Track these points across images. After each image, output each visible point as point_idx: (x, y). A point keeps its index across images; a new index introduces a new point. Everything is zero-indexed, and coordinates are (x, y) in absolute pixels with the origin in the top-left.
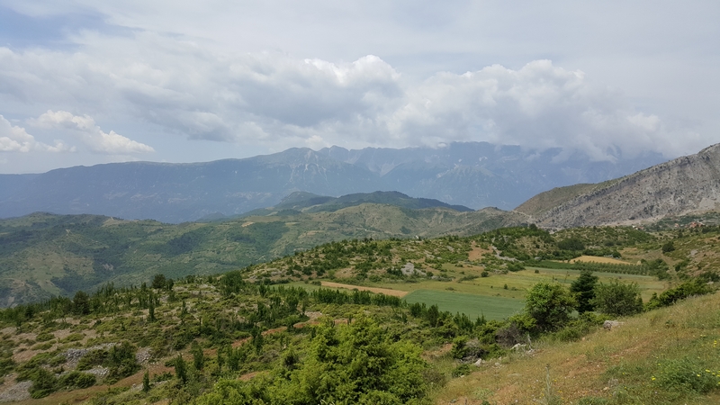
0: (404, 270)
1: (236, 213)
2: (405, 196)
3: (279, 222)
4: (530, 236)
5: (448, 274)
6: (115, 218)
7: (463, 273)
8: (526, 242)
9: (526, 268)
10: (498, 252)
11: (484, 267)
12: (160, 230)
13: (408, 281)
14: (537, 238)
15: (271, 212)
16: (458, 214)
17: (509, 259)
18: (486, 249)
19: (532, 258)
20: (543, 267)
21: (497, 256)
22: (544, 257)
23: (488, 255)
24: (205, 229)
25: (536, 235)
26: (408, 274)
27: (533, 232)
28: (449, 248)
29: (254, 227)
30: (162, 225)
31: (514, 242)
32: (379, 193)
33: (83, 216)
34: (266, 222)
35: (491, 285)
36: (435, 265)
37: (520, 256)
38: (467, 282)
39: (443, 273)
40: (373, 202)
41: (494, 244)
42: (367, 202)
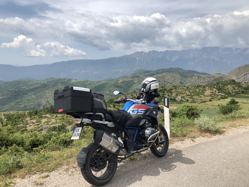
0: (177, 99)
1: (116, 77)
2: (182, 69)
3: (132, 81)
4: (232, 85)
5: (195, 100)
6: (75, 80)
7: (201, 100)
8: (230, 87)
9: (228, 98)
10: (217, 91)
11: (211, 97)
12: (90, 84)
13: (178, 103)
14: (234, 85)
15: (129, 77)
16: (203, 76)
17: (222, 94)
18: (212, 90)
19: (232, 94)
20: (236, 97)
21: (217, 93)
22: (237, 93)
23: (213, 92)
24: (105, 83)
25: (234, 84)
26: (178, 100)
27: (233, 83)
28: (197, 90)
29: (122, 83)
30: (91, 82)
31: (224, 87)
32: (171, 68)
33: (64, 79)
34: (127, 80)
35: (212, 105)
36: (190, 97)
37: (227, 93)
38: (203, 103)
39: (193, 100)
40: (168, 72)
41: (215, 88)
42: (166, 72)
